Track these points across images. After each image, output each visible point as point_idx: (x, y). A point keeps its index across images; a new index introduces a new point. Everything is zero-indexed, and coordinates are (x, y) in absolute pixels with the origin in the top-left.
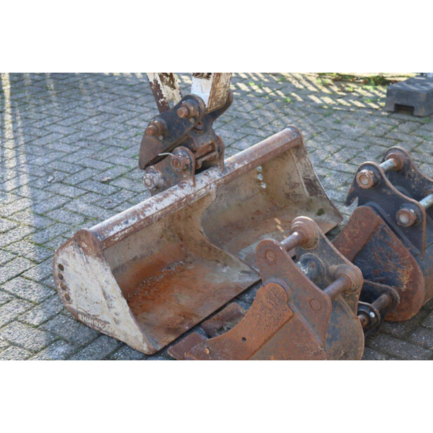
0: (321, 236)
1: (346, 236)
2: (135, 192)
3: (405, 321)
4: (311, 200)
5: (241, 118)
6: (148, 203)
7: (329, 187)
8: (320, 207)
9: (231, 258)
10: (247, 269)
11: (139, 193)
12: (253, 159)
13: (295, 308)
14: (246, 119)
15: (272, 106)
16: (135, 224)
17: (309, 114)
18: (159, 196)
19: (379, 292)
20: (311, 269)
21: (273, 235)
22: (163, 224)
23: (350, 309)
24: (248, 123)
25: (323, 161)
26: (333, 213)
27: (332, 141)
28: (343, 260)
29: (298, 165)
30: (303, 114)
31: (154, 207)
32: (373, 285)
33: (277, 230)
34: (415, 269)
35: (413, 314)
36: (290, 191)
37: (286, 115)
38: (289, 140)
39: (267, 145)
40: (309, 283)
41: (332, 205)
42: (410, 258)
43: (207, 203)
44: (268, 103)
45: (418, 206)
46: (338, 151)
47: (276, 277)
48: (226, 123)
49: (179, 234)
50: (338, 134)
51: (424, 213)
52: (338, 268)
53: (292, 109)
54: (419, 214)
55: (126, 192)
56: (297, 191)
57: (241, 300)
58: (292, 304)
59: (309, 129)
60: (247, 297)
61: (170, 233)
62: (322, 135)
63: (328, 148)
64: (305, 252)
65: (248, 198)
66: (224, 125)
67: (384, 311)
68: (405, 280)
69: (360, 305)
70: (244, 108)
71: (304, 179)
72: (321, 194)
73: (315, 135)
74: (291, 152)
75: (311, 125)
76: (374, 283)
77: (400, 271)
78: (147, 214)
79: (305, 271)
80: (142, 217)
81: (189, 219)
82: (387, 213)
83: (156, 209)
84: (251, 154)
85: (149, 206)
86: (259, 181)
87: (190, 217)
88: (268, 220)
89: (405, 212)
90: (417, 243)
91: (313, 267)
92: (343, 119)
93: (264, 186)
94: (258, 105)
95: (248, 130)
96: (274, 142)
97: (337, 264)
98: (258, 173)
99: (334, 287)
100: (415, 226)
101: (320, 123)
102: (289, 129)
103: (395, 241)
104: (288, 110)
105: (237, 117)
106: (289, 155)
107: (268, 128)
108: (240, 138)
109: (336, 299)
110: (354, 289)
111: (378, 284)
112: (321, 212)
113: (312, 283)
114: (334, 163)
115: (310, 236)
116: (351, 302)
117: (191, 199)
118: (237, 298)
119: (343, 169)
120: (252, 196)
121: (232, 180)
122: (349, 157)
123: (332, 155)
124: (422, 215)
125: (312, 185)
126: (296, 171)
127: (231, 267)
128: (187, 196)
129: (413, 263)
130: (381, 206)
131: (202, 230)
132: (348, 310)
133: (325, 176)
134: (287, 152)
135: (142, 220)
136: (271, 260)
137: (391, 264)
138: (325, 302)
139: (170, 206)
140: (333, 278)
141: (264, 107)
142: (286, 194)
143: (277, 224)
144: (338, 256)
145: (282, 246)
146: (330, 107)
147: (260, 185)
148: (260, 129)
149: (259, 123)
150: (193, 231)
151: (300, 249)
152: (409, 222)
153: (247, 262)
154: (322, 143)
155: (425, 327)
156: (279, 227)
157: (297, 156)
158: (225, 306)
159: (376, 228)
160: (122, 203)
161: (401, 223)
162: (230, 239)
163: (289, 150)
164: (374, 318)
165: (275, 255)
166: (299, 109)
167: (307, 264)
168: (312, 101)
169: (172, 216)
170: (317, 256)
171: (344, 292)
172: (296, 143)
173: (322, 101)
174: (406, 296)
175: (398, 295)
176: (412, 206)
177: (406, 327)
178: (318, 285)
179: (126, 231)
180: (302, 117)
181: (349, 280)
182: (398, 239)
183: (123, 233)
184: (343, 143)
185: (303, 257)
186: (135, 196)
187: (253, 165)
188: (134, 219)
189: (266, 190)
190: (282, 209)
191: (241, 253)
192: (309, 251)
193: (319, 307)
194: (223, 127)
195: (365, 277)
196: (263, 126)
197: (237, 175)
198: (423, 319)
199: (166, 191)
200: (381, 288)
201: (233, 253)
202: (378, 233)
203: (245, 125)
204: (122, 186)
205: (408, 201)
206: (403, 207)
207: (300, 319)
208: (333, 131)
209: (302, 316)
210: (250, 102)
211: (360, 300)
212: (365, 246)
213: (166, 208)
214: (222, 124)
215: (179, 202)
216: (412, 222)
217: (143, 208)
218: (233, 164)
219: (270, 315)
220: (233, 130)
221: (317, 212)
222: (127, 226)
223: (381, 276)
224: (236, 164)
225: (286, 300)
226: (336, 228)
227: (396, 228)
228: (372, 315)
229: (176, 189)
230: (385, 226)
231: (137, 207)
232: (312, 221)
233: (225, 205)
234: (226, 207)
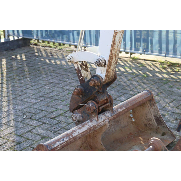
2: (67, 123)
4: (158, 128)
5: (121, 85)
6: (74, 129)
7: (168, 121)
8: (164, 132)
11: (69, 124)
12: (128, 107)
14: (124, 86)
15: (137, 79)
16: (67, 141)
17: (156, 83)
18: (79, 126)
21: (139, 146)
22: (82, 140)
24: (125, 87)
25: (164, 107)
26: (170, 135)
27: (169, 97)
29: (151, 109)
30: (153, 83)
31: (77, 132)
33: (141, 143)
36: (147, 123)
37: (144, 83)
38: (146, 97)
39: (135, 99)
41: (170, 131)
43: (104, 129)
44: (135, 77)
46: (172, 102)
48: (113, 87)
49: (90, 145)
50: (171, 93)
53: (147, 80)
55: (63, 123)
56: (151, 123)
59: (156, 90)
61: (85, 145)
62: (163, 94)
63: (166, 100)
65: (125, 126)
66: (112, 88)
70: (123, 80)
71: (154, 117)
72: (163, 124)
73: (159, 93)
74: (147, 102)
75: (157, 88)
78: (74, 135)
80: (71, 137)
81: (95, 137)
83: (78, 133)
84: (127, 104)
85: (75, 131)
86: (131, 118)
87: (96, 136)
88: (136, 138)
92: (174, 85)
93: (133, 120)
94: (130, 78)
95: (125, 91)
96: (138, 98)
98: (130, 113)
101: (162, 88)
102: (146, 91)
104: (145, 81)
105: (119, 85)
106: (146, 104)
107: (135, 90)
108: (121, 95)
112: (164, 134)
114: (169, 108)
117: (96, 128)
119: (174, 111)
120: (128, 125)
121: (117, 117)
122: (177, 105)
123: (169, 104)
125: (159, 120)
126: (150, 112)
128: (94, 126)
131: (102, 143)
133: (165, 115)
134: (145, 103)
135: (71, 139)
139: (85, 131)
141: (133, 79)
142: (145, 124)
143: (140, 140)
146: (167, 79)
147: (131, 119)
148: (131, 90)
149: (130, 88)
150: (97, 144)
154: (163, 98)
156: (142, 142)
157: (150, 105)
160: (61, 129)
163: (146, 102)
166: (151, 80)
168: (157, 76)
169: (86, 136)
172: (150, 98)
173: (163, 76)
179: (63, 145)
180: (152, 85)
183: (61, 145)
184: (174, 98)
186: (67, 125)
187: (128, 110)
188: (67, 138)
189: (135, 122)
190: (143, 132)
194: (112, 90)
196: (132, 89)
197: (119, 114)
199: (84, 124)
203: (123, 89)
204: (61, 120)
208: (169, 92)
210: (125, 77)
213: (83, 132)
214: (111, 88)
215: (90, 129)
217: (72, 133)
218: (117, 109)
220: (117, 91)
221: (161, 134)
222: (63, 142)
224: (119, 109)
226: (172, 142)
229: (88, 122)
231: (69, 132)
232: (159, 140)
233: (113, 130)
234: (114, 131)
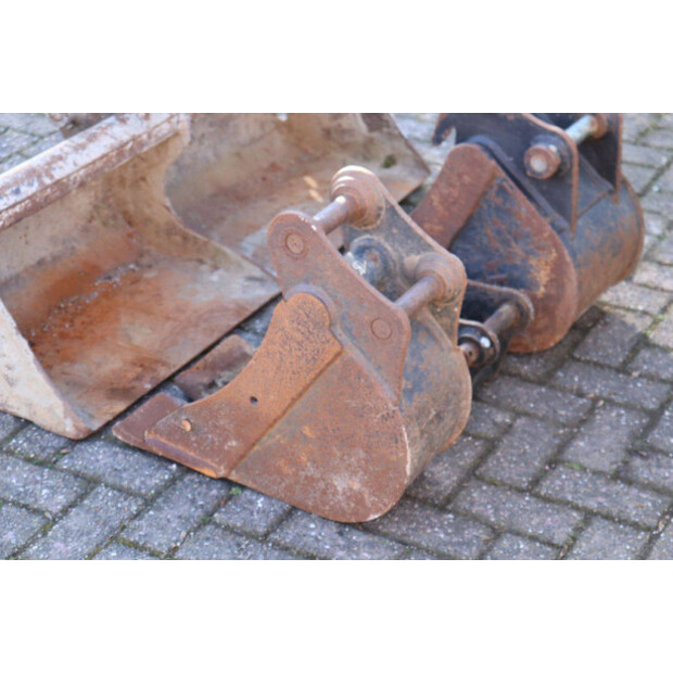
0: (387, 202)
1: (435, 203)
2: (33, 135)
3: (544, 351)
4: (372, 139)
6: (57, 153)
8: (389, 152)
9: (224, 254)
10: (257, 273)
11: (41, 137)
13: (344, 338)
16: (34, 195)
18: (78, 139)
19: (496, 300)
20: (372, 264)
22: (92, 194)
23: (445, 335)
26: (413, 163)
28: (430, 246)
31: (70, 159)
32: (486, 290)
33: (310, 198)
34: (561, 257)
35: (558, 337)
36: (332, 124)
40: (368, 291)
41: (410, 147)
42: (551, 236)
43: (175, 151)
45: (563, 139)
47: (307, 281)
49: (125, 213)
51: (575, 151)
52: (421, 261)
54: (565, 154)
55: (15, 135)
57: (248, 331)
58: (338, 330)
60: (258, 325)
61: (105, 212)
64: (359, 234)
65: (253, 141)
67: (506, 336)
68: (543, 276)
69: (462, 327)
72: (389, 127)
76: (487, 286)
77: (533, 262)
78: (58, 174)
79: (360, 268)
80: (48, 181)
81: (142, 184)
82: (509, 155)
83: (75, 164)
85: (60, 158)
87: (143, 179)
88: (293, 181)
89: (539, 152)
90: (562, 208)
91: (375, 260)
93: (283, 118)
97: (419, 253)
99: (414, 295)
100: (559, 176)
103: (524, 207)
109: (419, 318)
110: (449, 297)
111: (495, 288)
112: (389, 162)
113: (373, 290)
115: (368, 203)
116: (446, 320)
117: (142, 144)
118: (239, 328)
120: (261, 137)
124: (571, 156)
127: (227, 270)
128: (134, 139)
129: (555, 245)
130: (499, 143)
131: (168, 204)
132: (441, 335)
135: (47, 187)
136: (296, 250)
137: (518, 249)
138: (399, 322)
139: (102, 157)
140: (412, 279)
142: (324, 130)
143: (308, 187)
144: (421, 238)
145: (316, 223)
147: (275, 115)
150: (149, 206)
151: (351, 229)
152: (547, 170)
153: (257, 260)
155: (578, 360)
156: (314, 194)
158: (217, 342)
159: (489, 185)
160: (10, 157)
161: (534, 172)
162: (222, 219)
164: (488, 349)
165: (304, 241)
167: (365, 256)
169: (109, 180)
170: (382, 241)
171: (434, 303)
174: (545, 306)
175: (530, 305)
176: (554, 139)
177: (546, 361)
178: (385, 293)
179: (17, 209)
181: (440, 282)
182: (528, 202)
183: (11, 212)
185: (357, 242)
186: (34, 143)
188: (31, 185)
189: (288, 125)
190: (317, 159)
191: (244, 244)
192: (367, 232)
193: (389, 332)
195: (471, 275)
198: (575, 345)
199: (93, 130)
200: (500, 293)
201: (230, 245)
202: (493, 193)
204: (8, 124)
205: (545, 131)
206: (536, 142)
207: (354, 357)
209: (357, 351)
211: (462, 316)
212: (470, 219)
213: (94, 163)
215: (120, 150)
216: (553, 169)
217: (49, 164)
219: (299, 353)
221: (382, 161)
222: (19, 198)
223: (501, 271)
225: (327, 323)
226: (418, 190)
227: (526, 183)
228: (485, 342)
229: (110, 125)
230: (504, 180)
231: (37, 161)
232: (370, 176)
233: (210, 154)
234: (212, 159)
